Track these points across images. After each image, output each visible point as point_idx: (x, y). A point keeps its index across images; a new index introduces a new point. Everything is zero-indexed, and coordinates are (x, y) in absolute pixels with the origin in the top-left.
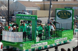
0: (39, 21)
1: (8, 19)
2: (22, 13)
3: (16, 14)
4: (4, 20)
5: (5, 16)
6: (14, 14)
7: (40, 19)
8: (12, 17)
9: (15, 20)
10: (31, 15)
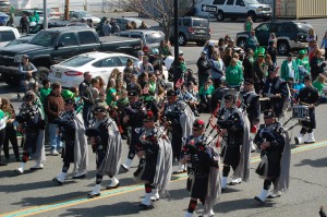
0: (305, 37)
1: (171, 29)
2: (230, 2)
3: (205, 8)
4: (157, 35)
5: (162, 17)
6: (198, 6)
7: (309, 25)
8: (190, 21)
9: (202, 31)
10: (269, 9)
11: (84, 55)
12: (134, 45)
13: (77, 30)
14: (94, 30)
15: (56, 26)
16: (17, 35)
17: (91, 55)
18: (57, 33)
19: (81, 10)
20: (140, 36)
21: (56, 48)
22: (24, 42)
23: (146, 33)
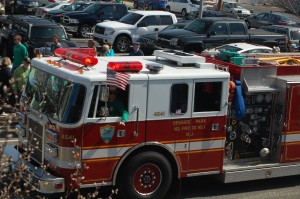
11: (233, 45)
12: (279, 39)
13: (228, 21)
14: (243, 23)
15: (209, 15)
16: (175, 20)
17: (239, 45)
18: (211, 22)
19: (234, 2)
20: (285, 32)
21: (208, 36)
22: (181, 27)
23: (291, 29)
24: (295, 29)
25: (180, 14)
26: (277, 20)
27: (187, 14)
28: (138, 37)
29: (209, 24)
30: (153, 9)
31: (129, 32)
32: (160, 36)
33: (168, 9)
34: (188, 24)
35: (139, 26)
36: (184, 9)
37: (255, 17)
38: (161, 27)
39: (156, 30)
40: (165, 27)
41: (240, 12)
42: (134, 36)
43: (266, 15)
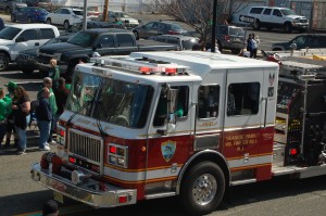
2: (268, 12)
3: (242, 18)
6: (236, 16)
9: (238, 40)
10: (306, 21)
13: (115, 32)
14: (131, 33)
15: (95, 26)
16: (57, 33)
18: (96, 34)
19: (120, 11)
20: (176, 42)
21: (94, 49)
22: (64, 41)
23: (182, 38)
24: (186, 38)
25: (62, 26)
26: (167, 29)
27: (70, 27)
28: (17, 53)
29: (94, 36)
30: (32, 22)
31: (7, 48)
32: (42, 51)
33: (49, 21)
34: (71, 37)
35: (17, 41)
36: (67, 21)
37: (144, 27)
38: (42, 42)
39: (37, 44)
40: (46, 41)
41: (127, 22)
42: (12, 53)
43: (155, 24)
